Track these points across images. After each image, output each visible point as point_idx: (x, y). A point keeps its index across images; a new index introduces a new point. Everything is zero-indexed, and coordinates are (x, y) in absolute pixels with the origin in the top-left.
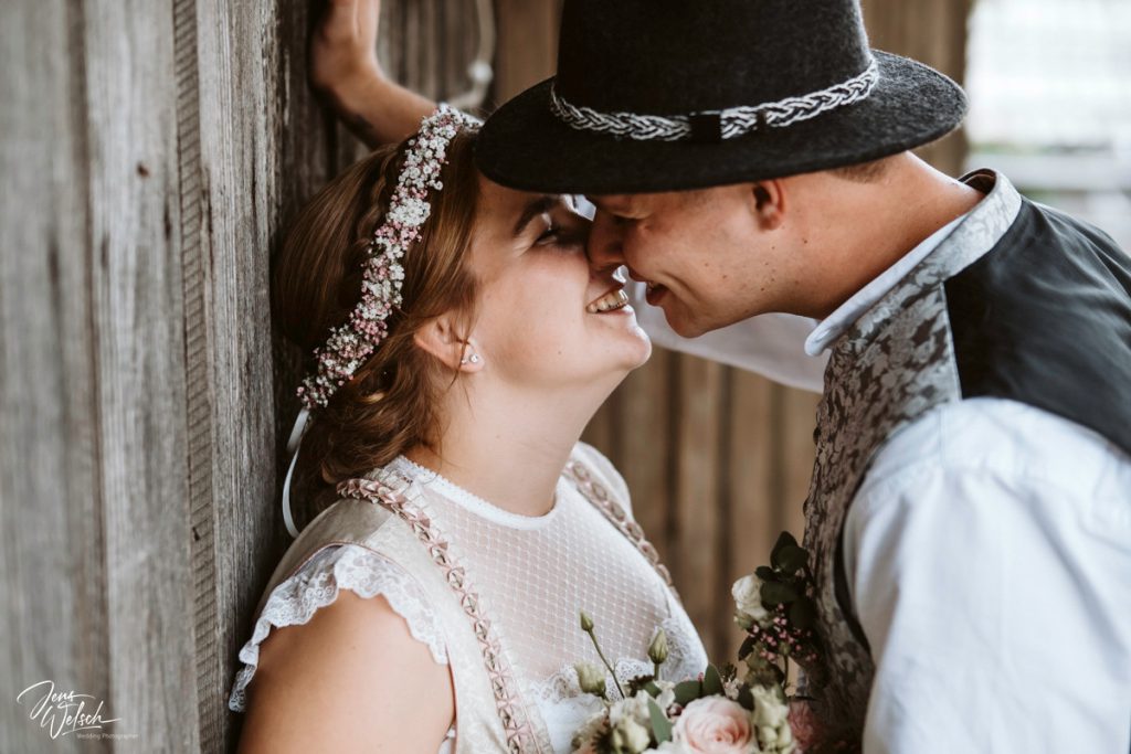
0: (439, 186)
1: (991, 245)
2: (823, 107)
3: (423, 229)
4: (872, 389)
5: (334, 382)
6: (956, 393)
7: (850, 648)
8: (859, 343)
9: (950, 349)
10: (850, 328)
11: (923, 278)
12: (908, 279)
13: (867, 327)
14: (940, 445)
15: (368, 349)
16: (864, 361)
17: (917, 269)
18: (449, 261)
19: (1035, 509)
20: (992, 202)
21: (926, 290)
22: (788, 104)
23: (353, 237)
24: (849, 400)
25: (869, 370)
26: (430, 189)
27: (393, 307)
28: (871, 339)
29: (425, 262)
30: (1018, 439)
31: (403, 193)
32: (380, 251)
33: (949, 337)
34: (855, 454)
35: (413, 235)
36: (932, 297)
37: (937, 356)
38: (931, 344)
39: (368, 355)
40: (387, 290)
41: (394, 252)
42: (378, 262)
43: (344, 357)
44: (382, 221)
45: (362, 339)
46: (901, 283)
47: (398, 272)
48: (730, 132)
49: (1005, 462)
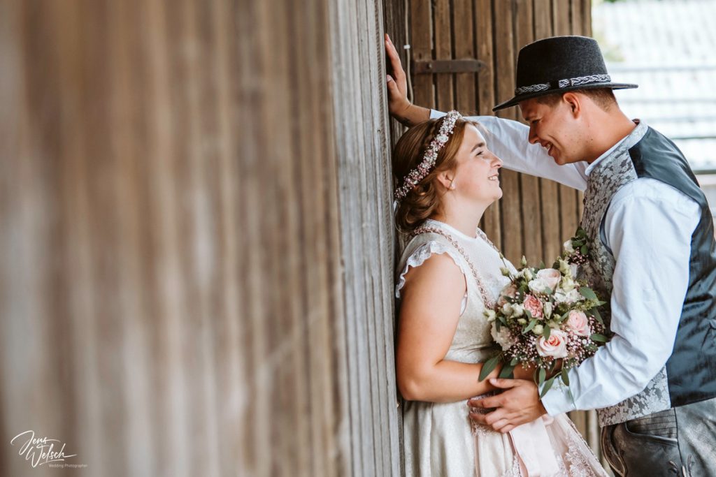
0: (452, 133)
1: (641, 139)
2: (590, 81)
3: (445, 144)
4: (607, 181)
5: (408, 188)
6: (636, 177)
7: (605, 254)
8: (602, 170)
9: (633, 166)
10: (599, 165)
11: (622, 149)
12: (617, 149)
13: (604, 164)
14: (633, 191)
15: (422, 177)
16: (604, 174)
17: (619, 147)
18: (452, 155)
19: (661, 207)
20: (640, 127)
21: (623, 153)
22: (579, 79)
23: (423, 142)
24: (599, 186)
25: (606, 176)
26: (449, 133)
27: (432, 166)
28: (606, 168)
29: (445, 154)
30: (654, 188)
31: (442, 133)
32: (431, 148)
33: (632, 164)
34: (605, 199)
35: (442, 145)
36: (625, 154)
37: (630, 168)
38: (627, 166)
39: (421, 179)
40: (431, 160)
41: (436, 149)
42: (430, 151)
43: (413, 180)
44: (433, 140)
45: (420, 174)
46: (614, 151)
47: (436, 155)
48: (561, 86)
49: (652, 195)
